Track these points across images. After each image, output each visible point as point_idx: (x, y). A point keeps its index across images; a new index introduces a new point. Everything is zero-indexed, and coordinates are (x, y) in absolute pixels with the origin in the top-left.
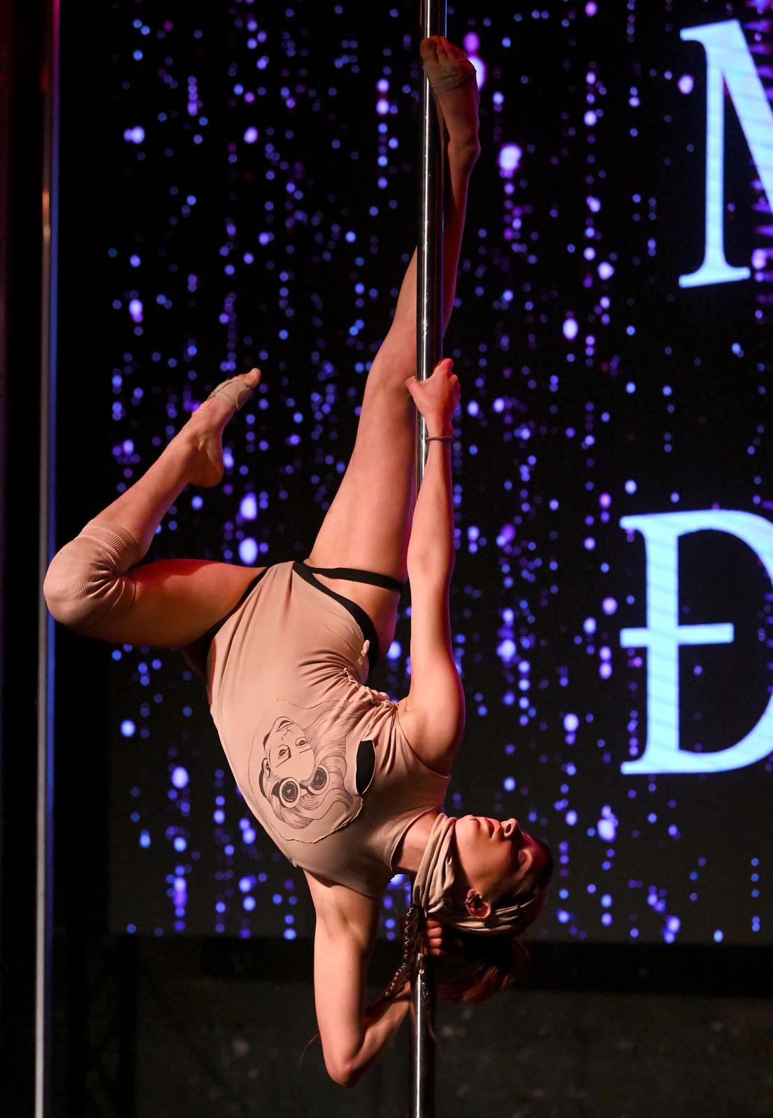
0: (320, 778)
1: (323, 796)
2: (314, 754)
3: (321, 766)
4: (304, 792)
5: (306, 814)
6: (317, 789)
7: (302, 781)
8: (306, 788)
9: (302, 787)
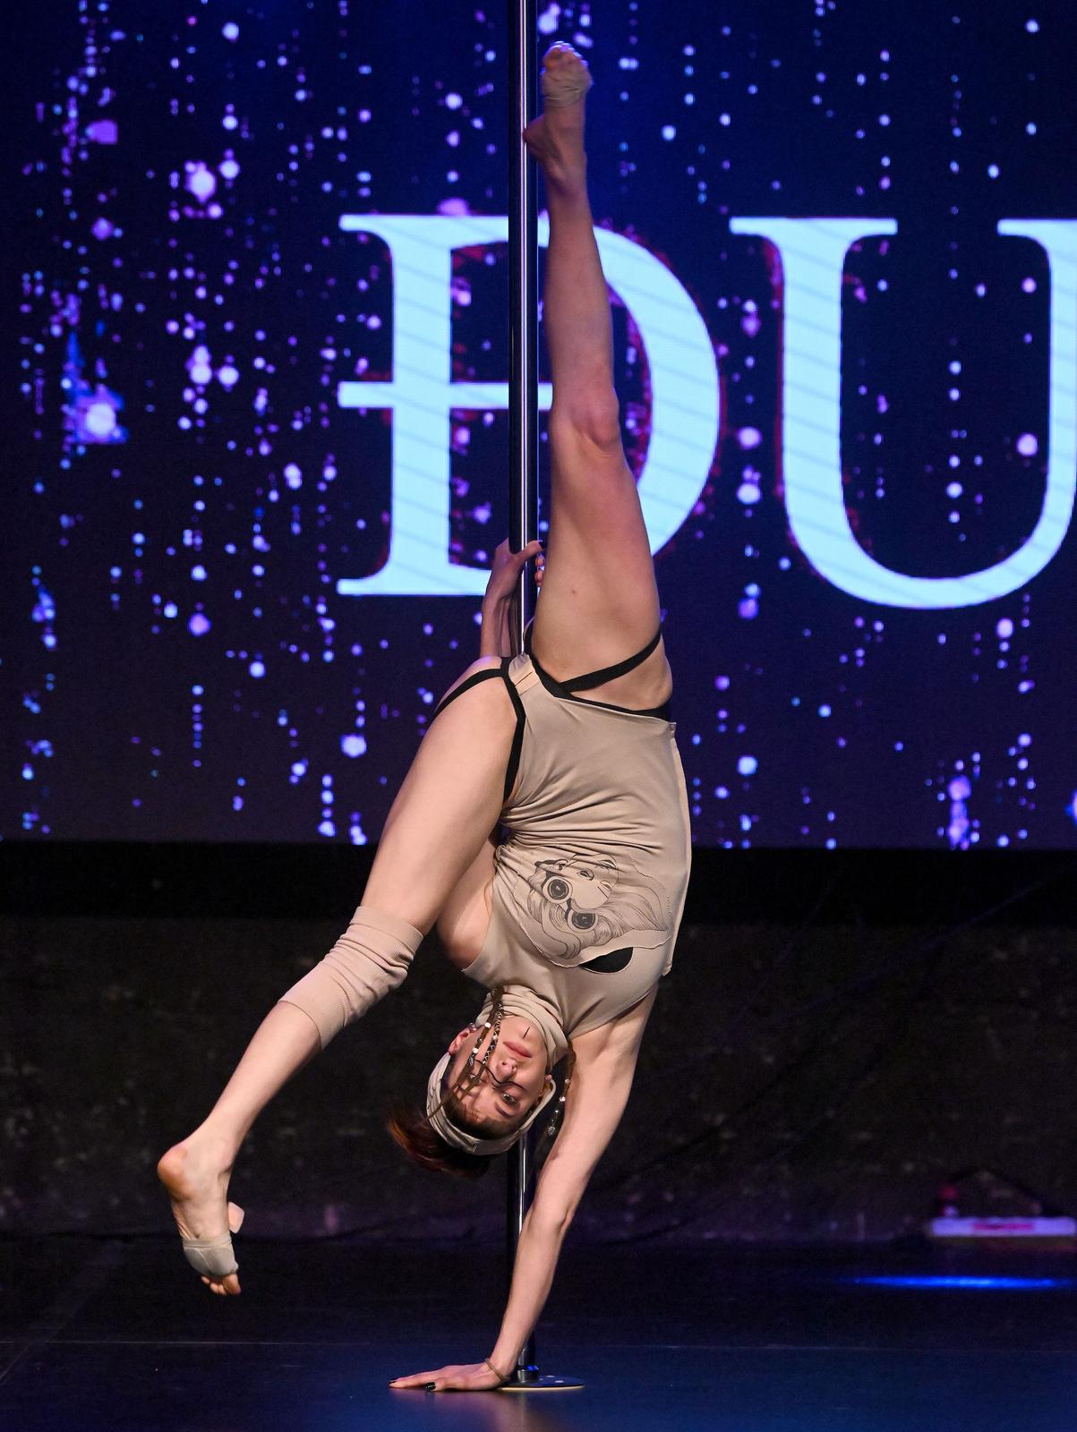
0: (585, 920)
1: (568, 930)
2: (605, 903)
3: (597, 916)
4: (565, 907)
5: (545, 914)
6: (573, 922)
7: (574, 900)
8: (570, 908)
9: (569, 902)
